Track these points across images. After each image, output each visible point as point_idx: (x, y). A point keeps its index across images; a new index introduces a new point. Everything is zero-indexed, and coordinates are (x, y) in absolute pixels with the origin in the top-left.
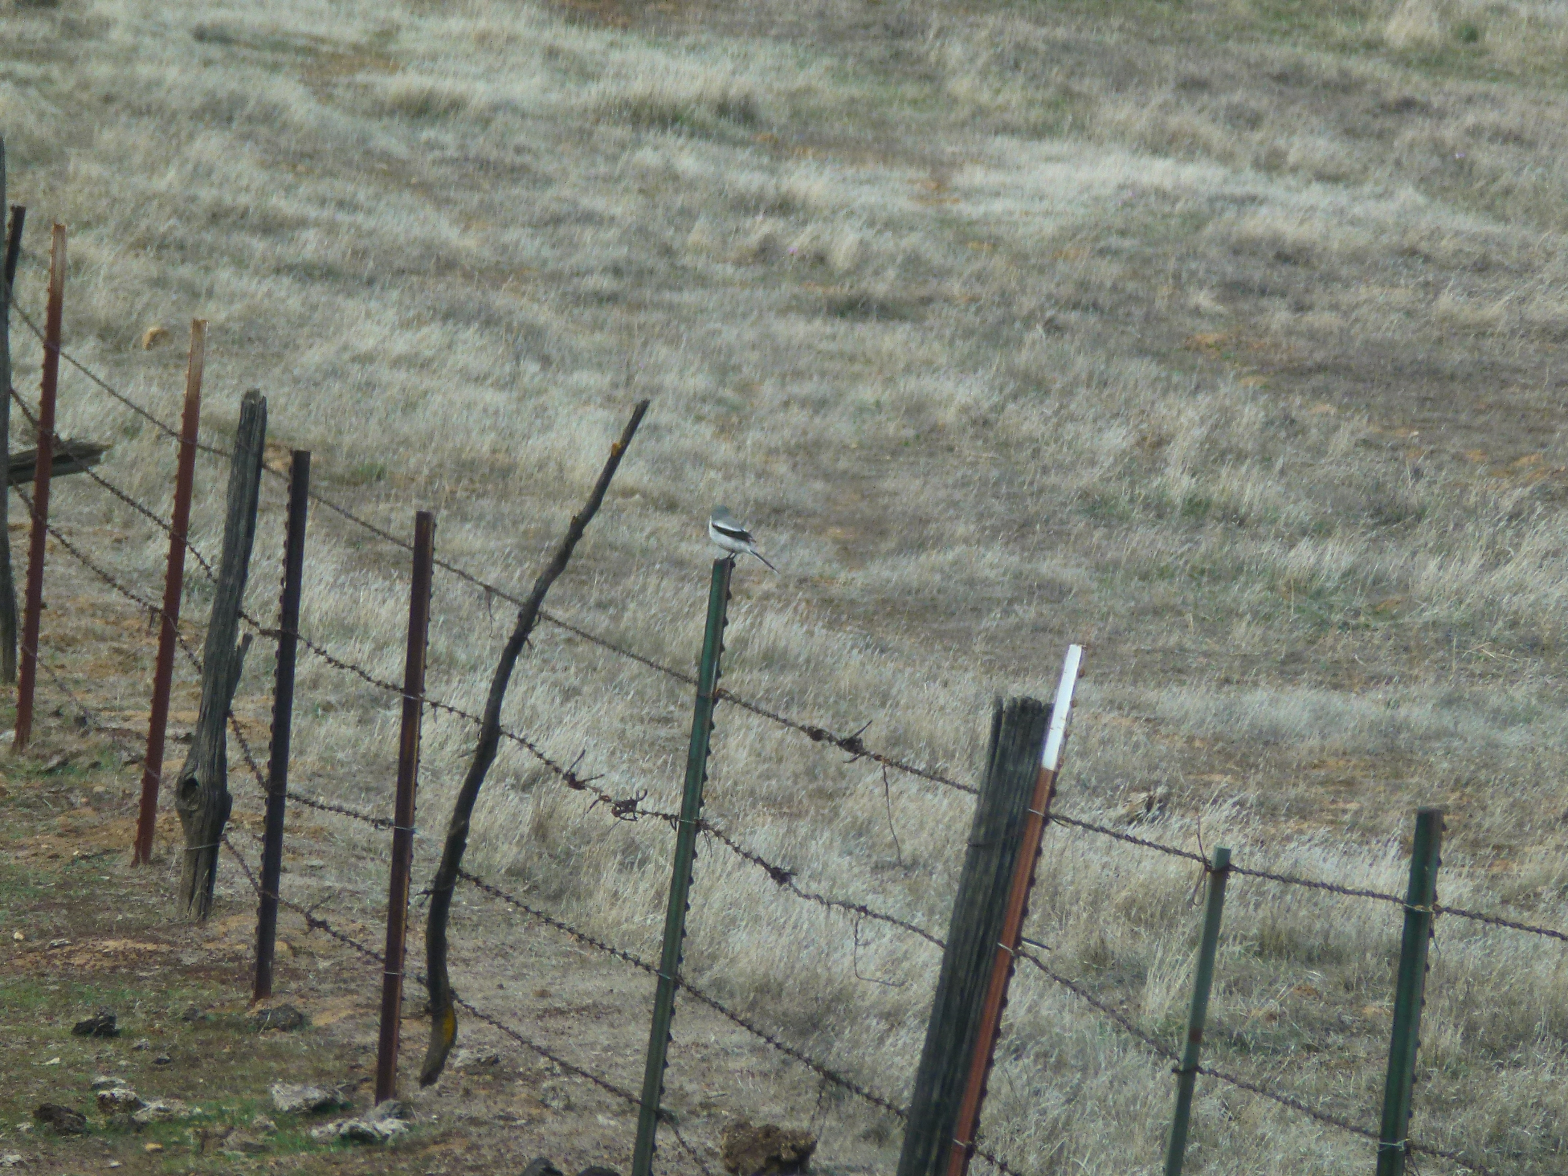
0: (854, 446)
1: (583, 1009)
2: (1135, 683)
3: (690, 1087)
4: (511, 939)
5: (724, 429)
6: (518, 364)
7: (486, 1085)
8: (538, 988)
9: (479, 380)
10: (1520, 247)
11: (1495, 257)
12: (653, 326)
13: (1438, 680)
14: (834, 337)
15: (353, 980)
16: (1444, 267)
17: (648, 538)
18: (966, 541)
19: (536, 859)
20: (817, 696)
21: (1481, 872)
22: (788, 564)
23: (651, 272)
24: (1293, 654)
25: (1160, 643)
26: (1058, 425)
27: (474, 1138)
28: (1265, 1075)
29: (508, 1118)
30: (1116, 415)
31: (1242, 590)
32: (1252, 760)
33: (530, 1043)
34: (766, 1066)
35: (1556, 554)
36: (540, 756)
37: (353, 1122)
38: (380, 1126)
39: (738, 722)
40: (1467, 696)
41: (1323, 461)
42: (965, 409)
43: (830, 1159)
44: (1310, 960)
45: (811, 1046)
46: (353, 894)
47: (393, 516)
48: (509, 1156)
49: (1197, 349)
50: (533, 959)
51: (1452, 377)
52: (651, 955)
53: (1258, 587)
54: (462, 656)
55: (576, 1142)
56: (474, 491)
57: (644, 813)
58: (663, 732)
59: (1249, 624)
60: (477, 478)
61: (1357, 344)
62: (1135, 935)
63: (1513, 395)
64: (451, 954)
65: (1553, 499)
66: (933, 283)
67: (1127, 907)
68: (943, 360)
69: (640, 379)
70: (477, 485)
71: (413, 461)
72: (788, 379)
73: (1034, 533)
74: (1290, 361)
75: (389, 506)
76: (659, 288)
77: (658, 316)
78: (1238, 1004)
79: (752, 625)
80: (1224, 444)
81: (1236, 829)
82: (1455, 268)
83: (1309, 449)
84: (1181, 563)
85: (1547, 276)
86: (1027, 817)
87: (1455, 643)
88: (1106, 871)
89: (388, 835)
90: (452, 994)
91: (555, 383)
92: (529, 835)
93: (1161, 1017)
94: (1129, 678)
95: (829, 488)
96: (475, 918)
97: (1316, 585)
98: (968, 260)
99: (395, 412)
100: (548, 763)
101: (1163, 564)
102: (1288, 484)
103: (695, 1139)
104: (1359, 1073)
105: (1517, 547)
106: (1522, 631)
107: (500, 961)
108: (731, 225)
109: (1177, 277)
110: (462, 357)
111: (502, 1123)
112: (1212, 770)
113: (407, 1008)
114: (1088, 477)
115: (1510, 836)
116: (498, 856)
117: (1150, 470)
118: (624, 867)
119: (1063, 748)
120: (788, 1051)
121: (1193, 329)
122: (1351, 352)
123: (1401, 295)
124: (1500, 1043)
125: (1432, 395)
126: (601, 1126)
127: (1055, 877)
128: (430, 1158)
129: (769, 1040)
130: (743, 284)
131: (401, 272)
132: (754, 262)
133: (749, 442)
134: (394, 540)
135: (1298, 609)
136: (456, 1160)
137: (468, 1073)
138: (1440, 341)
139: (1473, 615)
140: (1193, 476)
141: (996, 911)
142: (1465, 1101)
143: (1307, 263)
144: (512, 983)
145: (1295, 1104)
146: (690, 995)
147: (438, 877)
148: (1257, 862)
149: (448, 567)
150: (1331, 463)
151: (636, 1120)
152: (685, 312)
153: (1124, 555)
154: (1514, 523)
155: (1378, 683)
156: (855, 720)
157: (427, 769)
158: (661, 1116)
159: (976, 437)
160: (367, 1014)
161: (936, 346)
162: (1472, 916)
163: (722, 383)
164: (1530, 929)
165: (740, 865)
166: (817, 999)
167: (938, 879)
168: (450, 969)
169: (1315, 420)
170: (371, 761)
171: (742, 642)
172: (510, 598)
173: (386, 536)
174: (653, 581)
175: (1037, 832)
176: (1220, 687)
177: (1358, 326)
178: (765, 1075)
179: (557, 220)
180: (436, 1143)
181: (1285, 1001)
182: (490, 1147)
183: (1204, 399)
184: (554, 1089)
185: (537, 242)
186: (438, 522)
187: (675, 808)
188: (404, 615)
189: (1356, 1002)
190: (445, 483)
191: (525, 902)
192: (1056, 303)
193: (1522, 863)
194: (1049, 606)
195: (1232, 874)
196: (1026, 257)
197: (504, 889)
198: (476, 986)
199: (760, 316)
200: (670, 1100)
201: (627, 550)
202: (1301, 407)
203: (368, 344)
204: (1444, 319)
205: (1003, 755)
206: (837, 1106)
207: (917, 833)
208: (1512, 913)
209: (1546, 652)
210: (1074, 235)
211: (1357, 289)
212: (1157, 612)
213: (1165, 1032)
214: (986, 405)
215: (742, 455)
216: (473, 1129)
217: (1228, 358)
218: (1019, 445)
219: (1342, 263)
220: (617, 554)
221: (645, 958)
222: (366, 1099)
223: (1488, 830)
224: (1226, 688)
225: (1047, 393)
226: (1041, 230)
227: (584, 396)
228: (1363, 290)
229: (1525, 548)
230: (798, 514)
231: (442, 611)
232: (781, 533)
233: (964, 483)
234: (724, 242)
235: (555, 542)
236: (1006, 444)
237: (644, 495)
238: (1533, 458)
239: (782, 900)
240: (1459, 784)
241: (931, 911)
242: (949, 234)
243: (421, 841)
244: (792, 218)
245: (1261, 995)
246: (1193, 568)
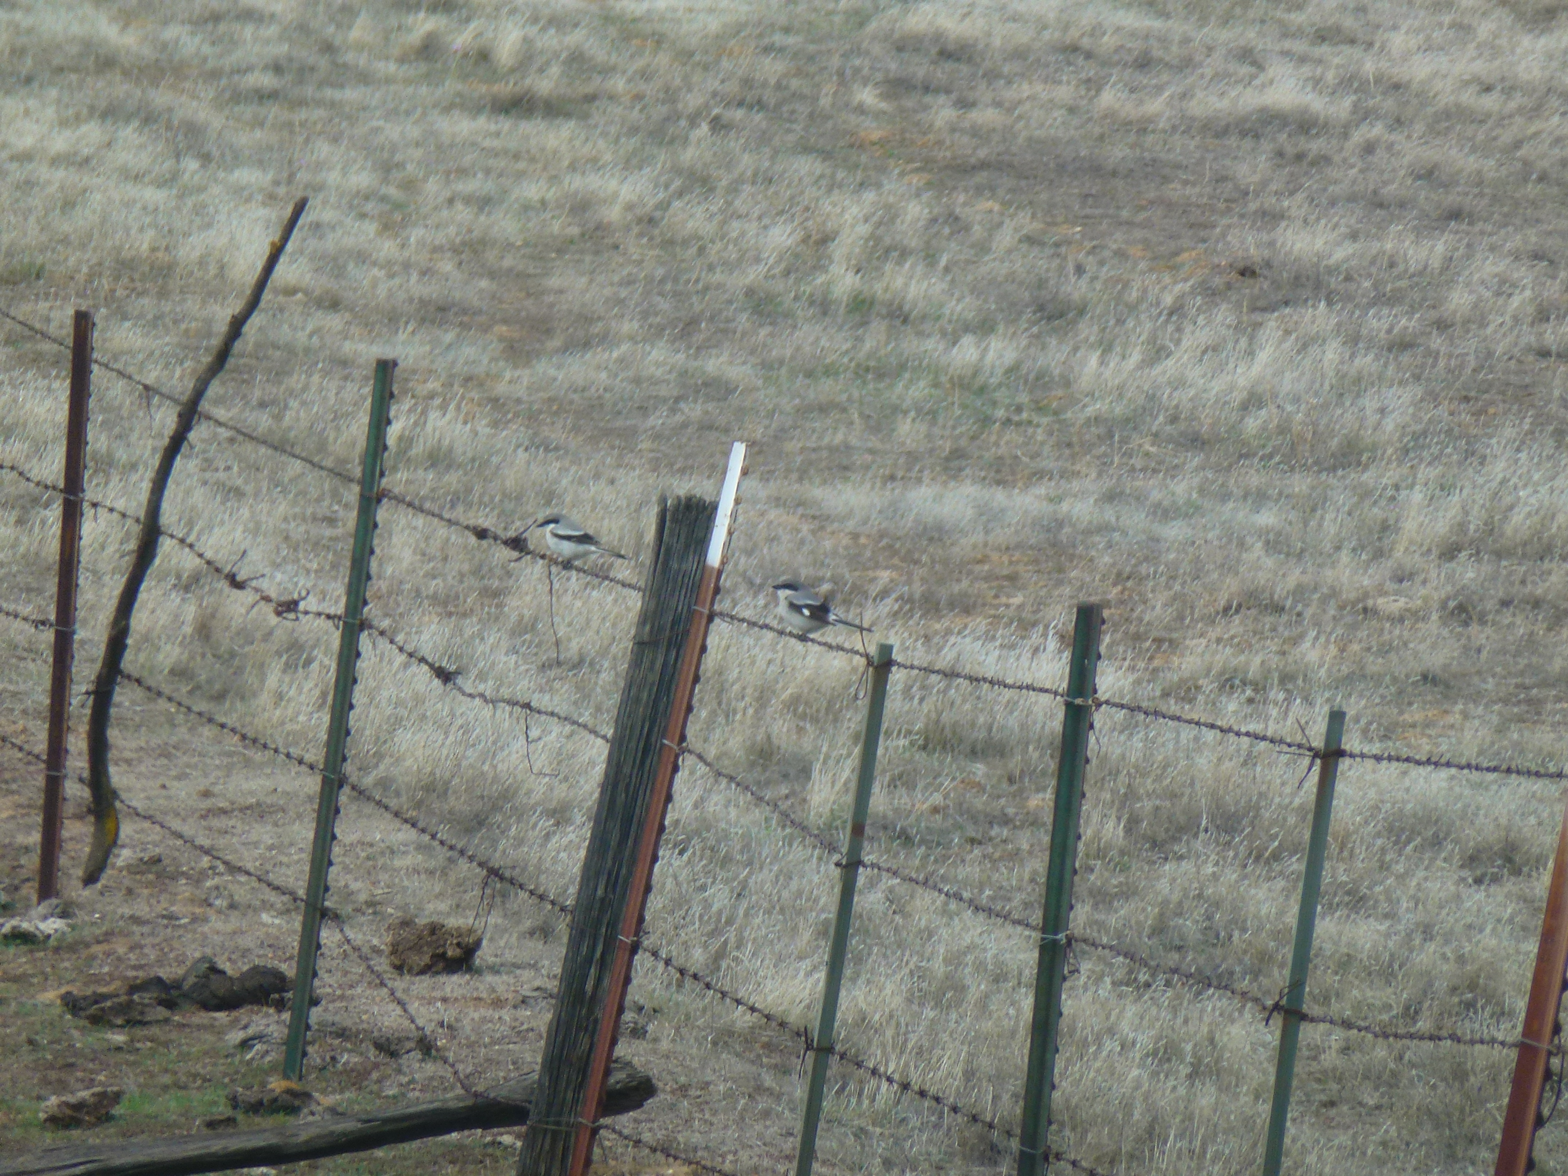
0: (519, 243)
1: (247, 808)
2: (800, 479)
3: (355, 886)
4: (174, 739)
5: (387, 227)
6: (178, 161)
7: (149, 885)
8: (202, 788)
9: (137, 178)
10: (1180, 42)
11: (1157, 53)
12: (315, 123)
13: (1100, 475)
14: (498, 134)
15: (14, 780)
16: (1106, 63)
17: (310, 336)
18: (632, 338)
19: (199, 659)
20: (481, 496)
21: (1141, 665)
22: (453, 362)
23: (312, 69)
24: (957, 450)
25: (826, 440)
26: (723, 223)
27: (137, 937)
28: (930, 868)
29: (171, 917)
30: (781, 213)
31: (907, 388)
32: (916, 556)
33: (192, 842)
34: (432, 864)
35: (1215, 349)
36: (201, 556)
37: (14, 922)
38: (42, 926)
39: (403, 521)
40: (1128, 491)
41: (986, 258)
42: (630, 207)
43: (496, 956)
44: (974, 753)
45: (477, 843)
46: (14, 694)
47: (52, 315)
48: (172, 955)
49: (861, 146)
50: (196, 759)
51: (1114, 174)
52: (316, 754)
53: (922, 384)
54: (122, 455)
55: (240, 941)
56: (134, 290)
57: (306, 613)
58: (328, 532)
59: (914, 420)
60: (136, 276)
61: (1020, 140)
62: (800, 730)
63: (1174, 191)
64: (112, 754)
65: (1214, 294)
66: (597, 80)
67: (793, 703)
68: (608, 157)
69: (303, 177)
70: (138, 284)
71: (72, 261)
72: (452, 176)
73: (700, 331)
74: (954, 158)
75: (47, 305)
76: (320, 85)
77: (319, 113)
78: (902, 799)
79: (416, 424)
80: (887, 241)
81: (899, 623)
82: (1118, 63)
83: (972, 246)
84: (846, 360)
85: (1208, 72)
86: (692, 614)
87: (1116, 438)
88: (771, 668)
89: (48, 636)
90: (115, 794)
91: (216, 180)
92: (192, 636)
93: (826, 811)
94: (794, 476)
95: (494, 286)
96: (137, 719)
97: (980, 380)
98: (632, 57)
99: (54, 210)
100: (209, 563)
101: (828, 361)
102: (953, 281)
103: (360, 936)
104: (1022, 865)
105: (1178, 342)
106: (1182, 426)
107: (165, 761)
108: (393, 21)
109: (841, 74)
110: (123, 156)
111: (165, 922)
112: (877, 566)
113: (69, 809)
114: (753, 275)
115: (1168, 628)
116: (161, 657)
117: (814, 268)
118: (288, 667)
119: (727, 545)
120: (451, 848)
121: (858, 126)
122: (1014, 149)
123: (1064, 92)
124: (1162, 835)
125: (1094, 192)
126: (265, 925)
127: (720, 674)
128: (93, 958)
129: (433, 836)
130: (408, 82)
131: (61, 70)
132: (417, 60)
133: (412, 239)
134: (55, 341)
135: (964, 406)
136: (119, 959)
137: (130, 872)
138: (1101, 137)
139: (1135, 410)
140: (858, 272)
141: (661, 707)
142: (1128, 893)
143: (970, 60)
144: (175, 783)
145: (958, 897)
146: (355, 794)
147: (99, 678)
148: (920, 655)
149: (106, 366)
150: (995, 259)
151: (300, 918)
152: (347, 109)
153: (788, 352)
154: (1174, 318)
155: (1041, 478)
156: (521, 518)
157: (87, 570)
158: (324, 913)
159: (641, 235)
160: (28, 814)
161: (601, 144)
162: (1133, 709)
163: (385, 180)
164: (1190, 722)
165: (406, 666)
166: (482, 797)
167: (606, 677)
168: (112, 770)
169: (978, 217)
170: (31, 561)
171: (406, 441)
172: (169, 398)
173: (45, 335)
174: (316, 378)
175: (702, 629)
176: (884, 484)
177: (1021, 124)
178: (431, 873)
179: (216, 18)
180: (99, 942)
181: (948, 794)
182: (153, 946)
183: (869, 196)
184: (217, 888)
185: (197, 40)
186: (97, 320)
187: (339, 609)
188: (62, 415)
189: (1020, 795)
190: (104, 281)
191: (186, 701)
192: (721, 101)
193: (1182, 655)
194: (714, 404)
195: (894, 669)
196: (691, 54)
197: (166, 689)
198: (139, 786)
199: (424, 114)
200: (335, 898)
201: (290, 350)
202: (965, 204)
203: (28, 142)
204: (1105, 116)
205: (668, 551)
206: (503, 903)
207: (582, 631)
208: (1172, 706)
209: (1207, 447)
210: (738, 32)
211: (1020, 85)
212: (823, 409)
213: (829, 826)
214: (651, 202)
215: (406, 254)
216: (135, 928)
217: (891, 156)
218: (685, 243)
219: (1005, 60)
220: (278, 353)
221: (309, 757)
222: (28, 899)
223: (1148, 623)
224: (889, 486)
225: (712, 190)
226: (705, 27)
227: (245, 193)
228: (1025, 86)
229: (1185, 343)
230: (465, 311)
231: (103, 410)
232: (446, 331)
233: (629, 282)
234: (387, 39)
235: (216, 342)
236: (671, 242)
237: (306, 293)
238: (1194, 254)
239: (448, 700)
240: (1120, 578)
241: (598, 709)
242: (612, 31)
243: (83, 642)
244: (455, 14)
245: (926, 788)
246: (858, 365)
